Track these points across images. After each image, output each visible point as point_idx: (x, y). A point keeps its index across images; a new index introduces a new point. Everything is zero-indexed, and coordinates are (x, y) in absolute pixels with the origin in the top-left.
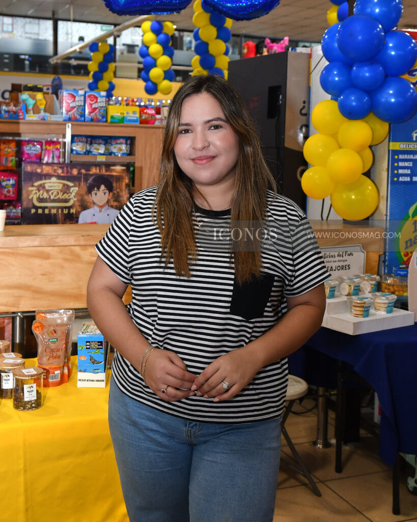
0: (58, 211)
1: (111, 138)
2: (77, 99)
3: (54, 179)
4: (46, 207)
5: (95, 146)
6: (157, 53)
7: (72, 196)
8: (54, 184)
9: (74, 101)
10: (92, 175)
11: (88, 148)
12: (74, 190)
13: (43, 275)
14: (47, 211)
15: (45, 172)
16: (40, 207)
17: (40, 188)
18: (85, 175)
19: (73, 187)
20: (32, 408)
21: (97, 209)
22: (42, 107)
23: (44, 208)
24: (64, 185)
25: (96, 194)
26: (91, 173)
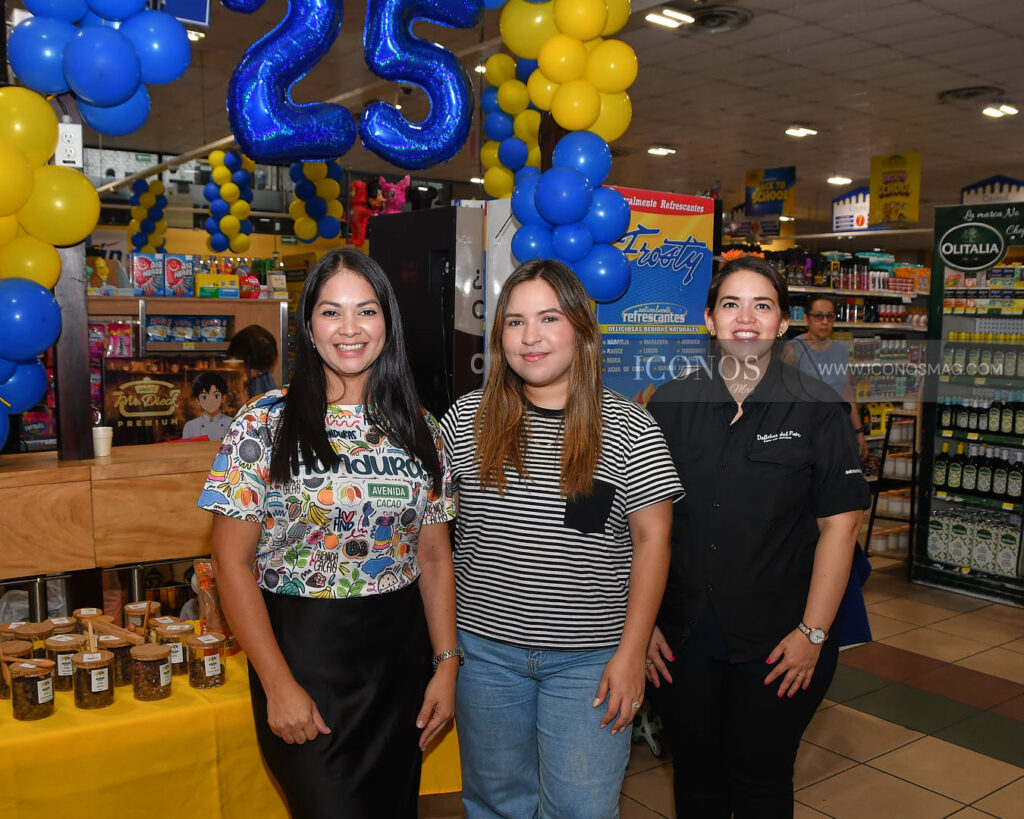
0: (154, 423)
1: (201, 317)
2: (153, 265)
3: (147, 380)
4: (138, 418)
5: (180, 329)
6: (231, 196)
7: (173, 401)
8: (147, 387)
9: (149, 268)
10: (198, 372)
11: (169, 332)
12: (175, 393)
13: (172, 511)
14: (139, 423)
15: (134, 370)
16: (129, 419)
17: (127, 392)
18: (189, 372)
19: (173, 389)
20: (215, 684)
21: (207, 417)
22: (104, 277)
23: (134, 419)
24: (161, 386)
25: (205, 398)
26: (197, 369)
